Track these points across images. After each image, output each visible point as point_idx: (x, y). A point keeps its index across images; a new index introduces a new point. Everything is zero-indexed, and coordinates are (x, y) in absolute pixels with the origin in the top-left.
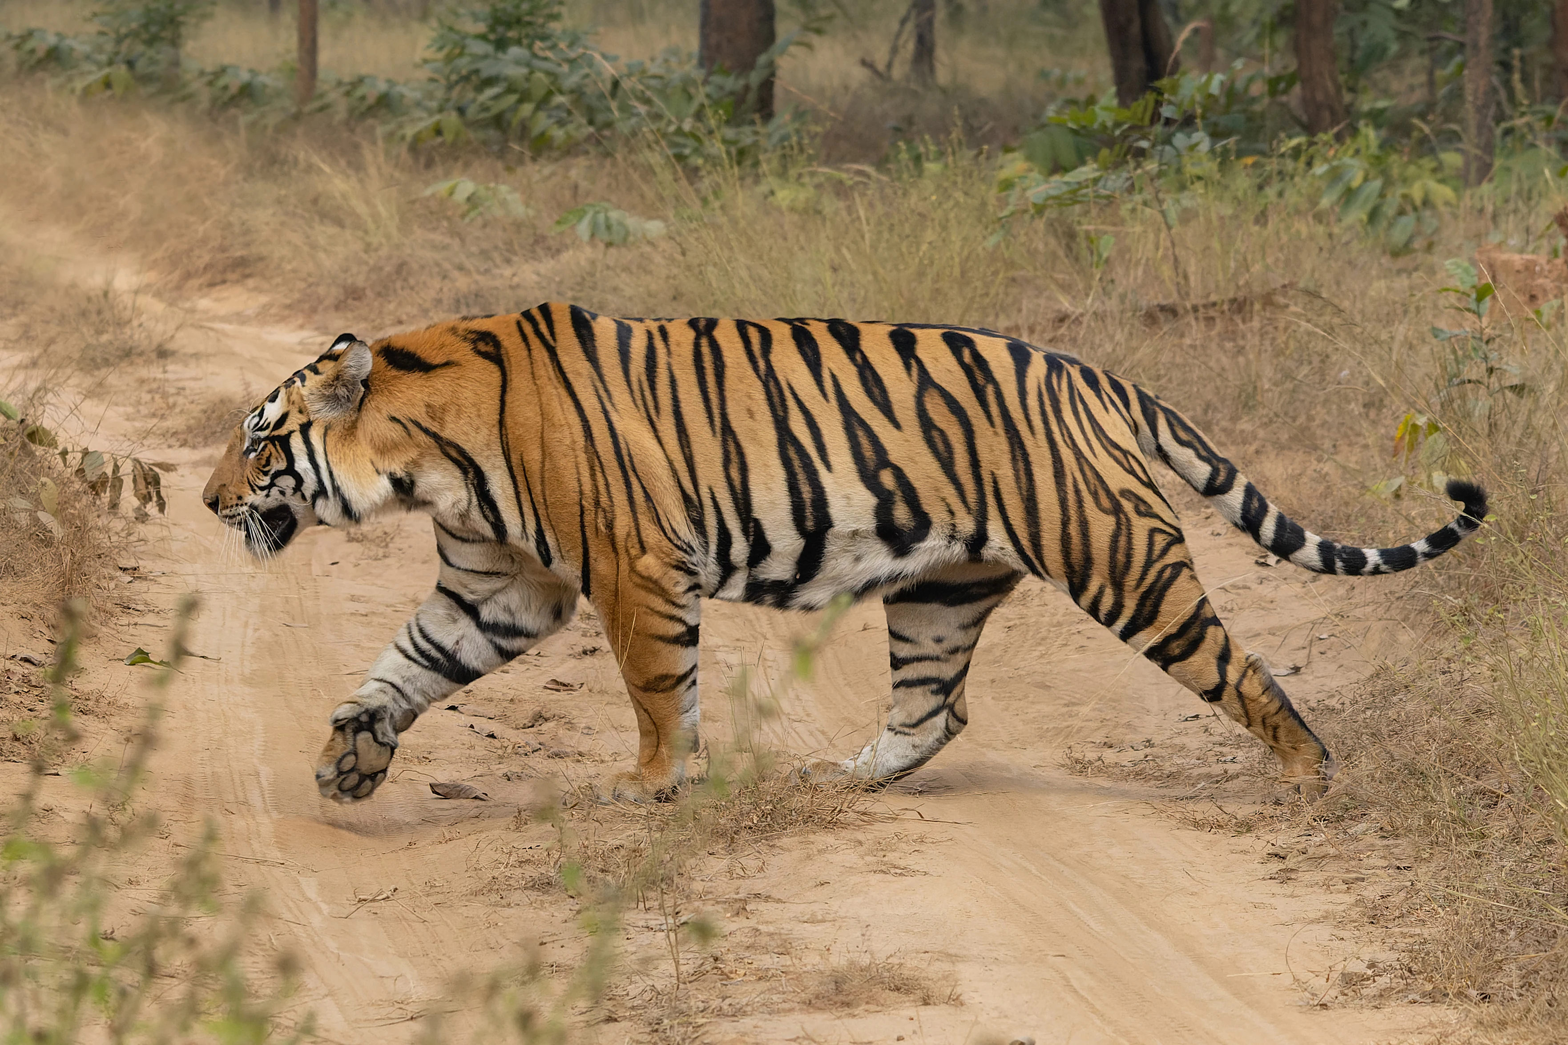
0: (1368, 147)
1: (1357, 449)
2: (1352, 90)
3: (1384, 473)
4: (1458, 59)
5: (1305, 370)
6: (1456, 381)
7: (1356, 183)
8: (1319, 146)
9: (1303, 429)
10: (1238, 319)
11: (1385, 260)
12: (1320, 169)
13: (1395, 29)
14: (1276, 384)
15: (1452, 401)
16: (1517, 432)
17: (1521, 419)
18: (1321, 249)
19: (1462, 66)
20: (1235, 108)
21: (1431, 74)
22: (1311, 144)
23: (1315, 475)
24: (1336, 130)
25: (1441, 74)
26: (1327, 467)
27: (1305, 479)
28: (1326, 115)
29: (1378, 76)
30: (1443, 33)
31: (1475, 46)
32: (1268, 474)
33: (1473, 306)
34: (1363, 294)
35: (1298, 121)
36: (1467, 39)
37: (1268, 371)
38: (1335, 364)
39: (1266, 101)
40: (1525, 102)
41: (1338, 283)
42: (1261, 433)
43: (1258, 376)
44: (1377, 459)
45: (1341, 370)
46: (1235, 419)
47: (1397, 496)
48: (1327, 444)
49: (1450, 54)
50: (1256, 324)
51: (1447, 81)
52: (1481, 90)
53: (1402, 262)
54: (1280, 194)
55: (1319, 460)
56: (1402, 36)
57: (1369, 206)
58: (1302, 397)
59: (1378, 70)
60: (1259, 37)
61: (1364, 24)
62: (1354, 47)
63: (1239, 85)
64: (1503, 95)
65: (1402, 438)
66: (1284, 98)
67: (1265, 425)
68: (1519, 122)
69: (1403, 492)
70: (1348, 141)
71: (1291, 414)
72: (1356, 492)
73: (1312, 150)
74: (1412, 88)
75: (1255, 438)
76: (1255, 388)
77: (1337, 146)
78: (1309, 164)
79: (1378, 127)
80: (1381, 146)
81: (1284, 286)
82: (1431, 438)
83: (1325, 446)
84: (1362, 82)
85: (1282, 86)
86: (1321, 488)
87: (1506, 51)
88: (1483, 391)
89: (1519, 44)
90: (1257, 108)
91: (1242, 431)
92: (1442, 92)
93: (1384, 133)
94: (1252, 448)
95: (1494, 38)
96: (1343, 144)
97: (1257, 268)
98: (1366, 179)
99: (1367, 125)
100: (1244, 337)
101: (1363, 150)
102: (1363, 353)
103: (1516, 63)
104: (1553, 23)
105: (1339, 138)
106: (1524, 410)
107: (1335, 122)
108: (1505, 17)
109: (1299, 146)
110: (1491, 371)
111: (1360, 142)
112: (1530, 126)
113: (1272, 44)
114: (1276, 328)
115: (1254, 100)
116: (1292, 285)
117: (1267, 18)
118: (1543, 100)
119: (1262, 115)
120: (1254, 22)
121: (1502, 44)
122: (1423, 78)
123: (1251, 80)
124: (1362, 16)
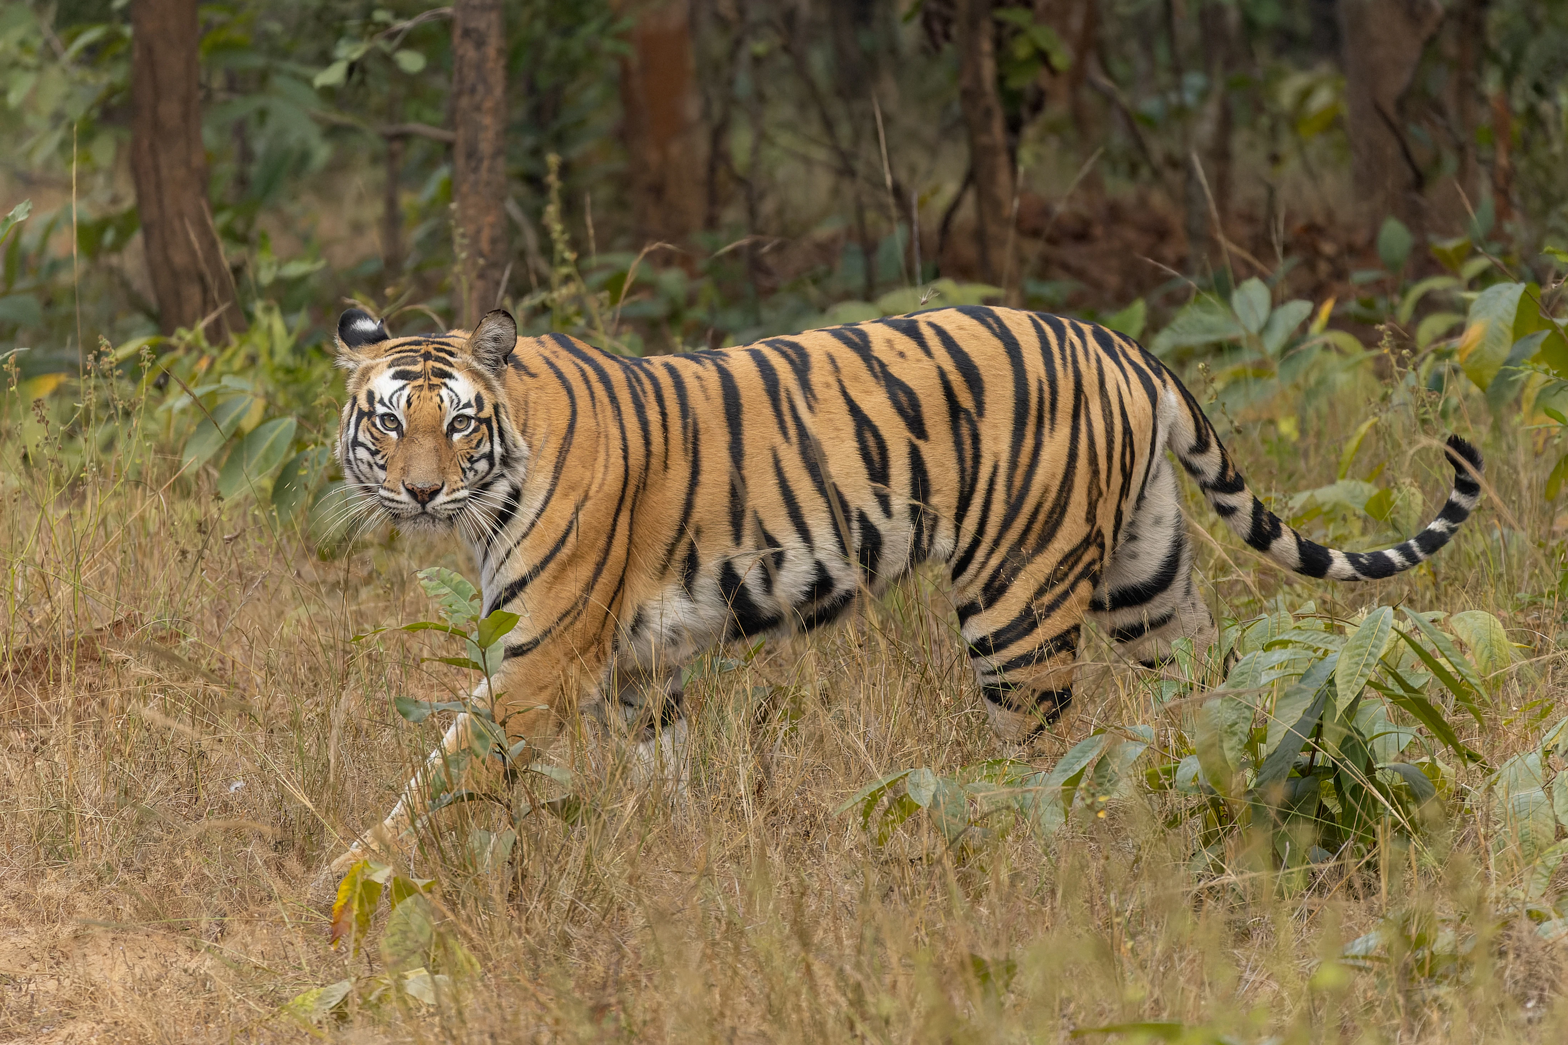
0: (271, 353)
1: (262, 932)
2: (242, 239)
3: (313, 974)
4: (443, 173)
5: (161, 781)
6: (446, 797)
7: (249, 423)
8: (180, 353)
9: (161, 892)
10: (33, 691)
11: (309, 568)
12: (177, 400)
13: (317, 120)
14: (106, 810)
15: (438, 834)
16: (565, 891)
17: (574, 863)
18: (184, 553)
19: (450, 190)
20: (21, 284)
21: (391, 203)
22: (160, 350)
23: (186, 979)
24: (211, 317)
25: (408, 200)
26: (206, 964)
27: (165, 988)
28: (194, 293)
29: (292, 209)
30: (412, 126)
31: (472, 154)
32: (97, 977)
33: (474, 655)
34: (266, 633)
35: (136, 304)
36: (459, 136)
37: (93, 788)
38: (218, 766)
39: (80, 265)
40: (570, 256)
41: (220, 615)
42: (82, 901)
43: (75, 795)
44: (300, 946)
45: (228, 782)
46: (33, 876)
47: (341, 1016)
48: (205, 920)
49: (429, 163)
50: (65, 697)
51: (424, 215)
52: (486, 235)
53: (337, 571)
54: (109, 446)
55: (193, 950)
56: (332, 132)
57: (274, 468)
58: (157, 832)
59: (294, 197)
60: (64, 146)
61: (263, 115)
62: (247, 156)
63: (29, 240)
64: (530, 239)
65: (347, 907)
66: (114, 260)
67: (86, 888)
68: (562, 293)
69: (352, 1009)
70: (234, 339)
71: (137, 864)
72: (263, 1010)
73: (164, 361)
74: (358, 228)
75: (71, 910)
76: (69, 818)
77: (215, 351)
78: (161, 386)
79: (288, 309)
80: (297, 349)
81: (117, 624)
82: (399, 908)
83: (204, 925)
84: (265, 221)
85: (109, 237)
86: (198, 1005)
87: (537, 153)
88: (498, 812)
89: (560, 141)
90: (67, 278)
91: (48, 899)
92: (415, 234)
93: (302, 320)
94: (66, 931)
95: (509, 130)
96: (226, 346)
97: (63, 592)
98: (268, 417)
99: (268, 310)
100: (44, 722)
101: (263, 359)
102: (270, 746)
103: (552, 179)
104: (627, 100)
105: (215, 335)
106: (579, 851)
107: (207, 305)
108: (532, 89)
109: (136, 357)
110: (511, 776)
111: (258, 339)
112: (577, 299)
113: (86, 158)
114: (103, 704)
115: (55, 266)
116: (132, 622)
117: (77, 111)
118: (605, 247)
119: (73, 294)
120: (57, 117)
121: (528, 141)
122: (375, 210)
123: (50, 228)
124: (258, 101)
